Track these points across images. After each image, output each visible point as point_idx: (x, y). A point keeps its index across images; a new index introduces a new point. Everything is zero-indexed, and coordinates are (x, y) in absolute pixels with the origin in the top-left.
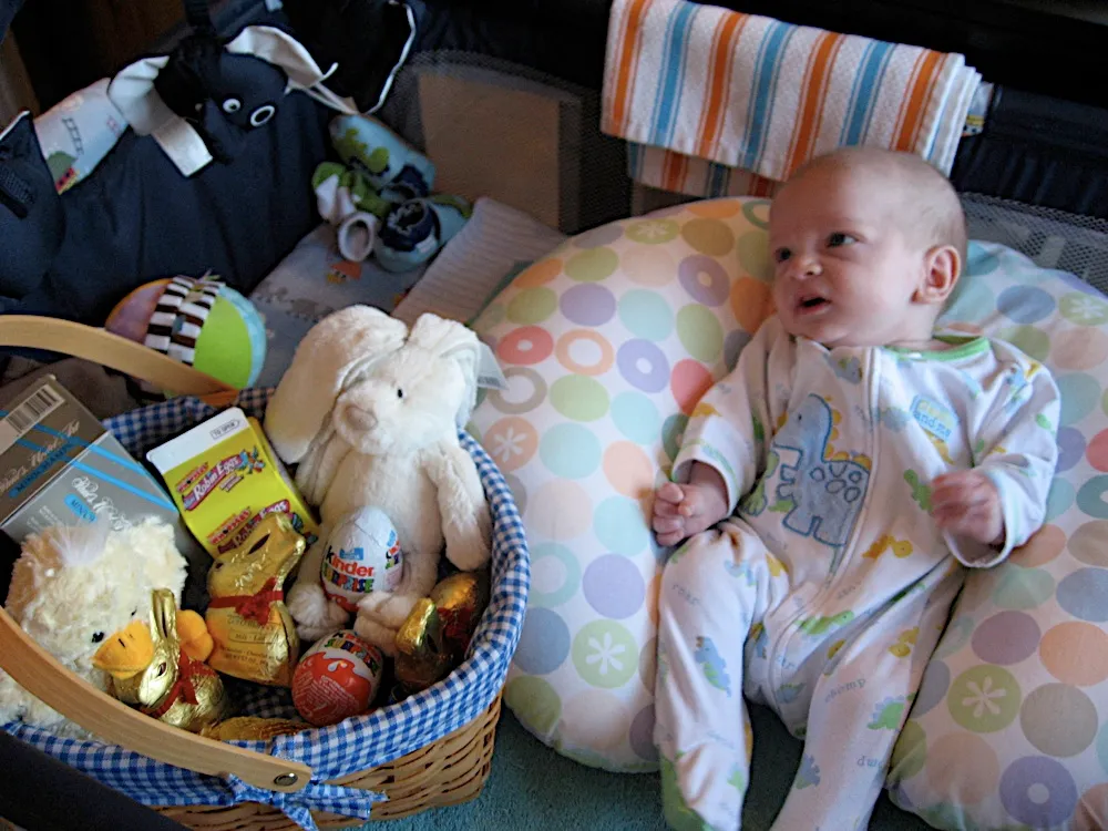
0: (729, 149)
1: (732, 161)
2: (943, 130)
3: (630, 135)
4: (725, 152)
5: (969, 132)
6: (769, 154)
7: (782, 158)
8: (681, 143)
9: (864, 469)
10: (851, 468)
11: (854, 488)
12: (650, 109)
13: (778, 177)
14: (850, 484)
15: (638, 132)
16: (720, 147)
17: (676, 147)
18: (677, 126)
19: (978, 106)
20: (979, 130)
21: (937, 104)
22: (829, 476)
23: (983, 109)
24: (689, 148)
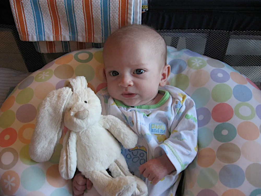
0: (66, 36)
1: (68, 39)
2: (135, 13)
3: (30, 40)
4: (64, 37)
5: (144, 11)
6: (80, 34)
7: (84, 34)
8: (49, 38)
9: (144, 151)
10: (140, 152)
11: (142, 159)
12: (34, 29)
13: (85, 41)
14: (140, 158)
15: (32, 38)
16: (62, 36)
17: (47, 40)
18: (45, 33)
19: (145, 2)
20: (147, 10)
21: (131, 5)
22: (133, 157)
23: (147, 3)
24: (52, 39)
